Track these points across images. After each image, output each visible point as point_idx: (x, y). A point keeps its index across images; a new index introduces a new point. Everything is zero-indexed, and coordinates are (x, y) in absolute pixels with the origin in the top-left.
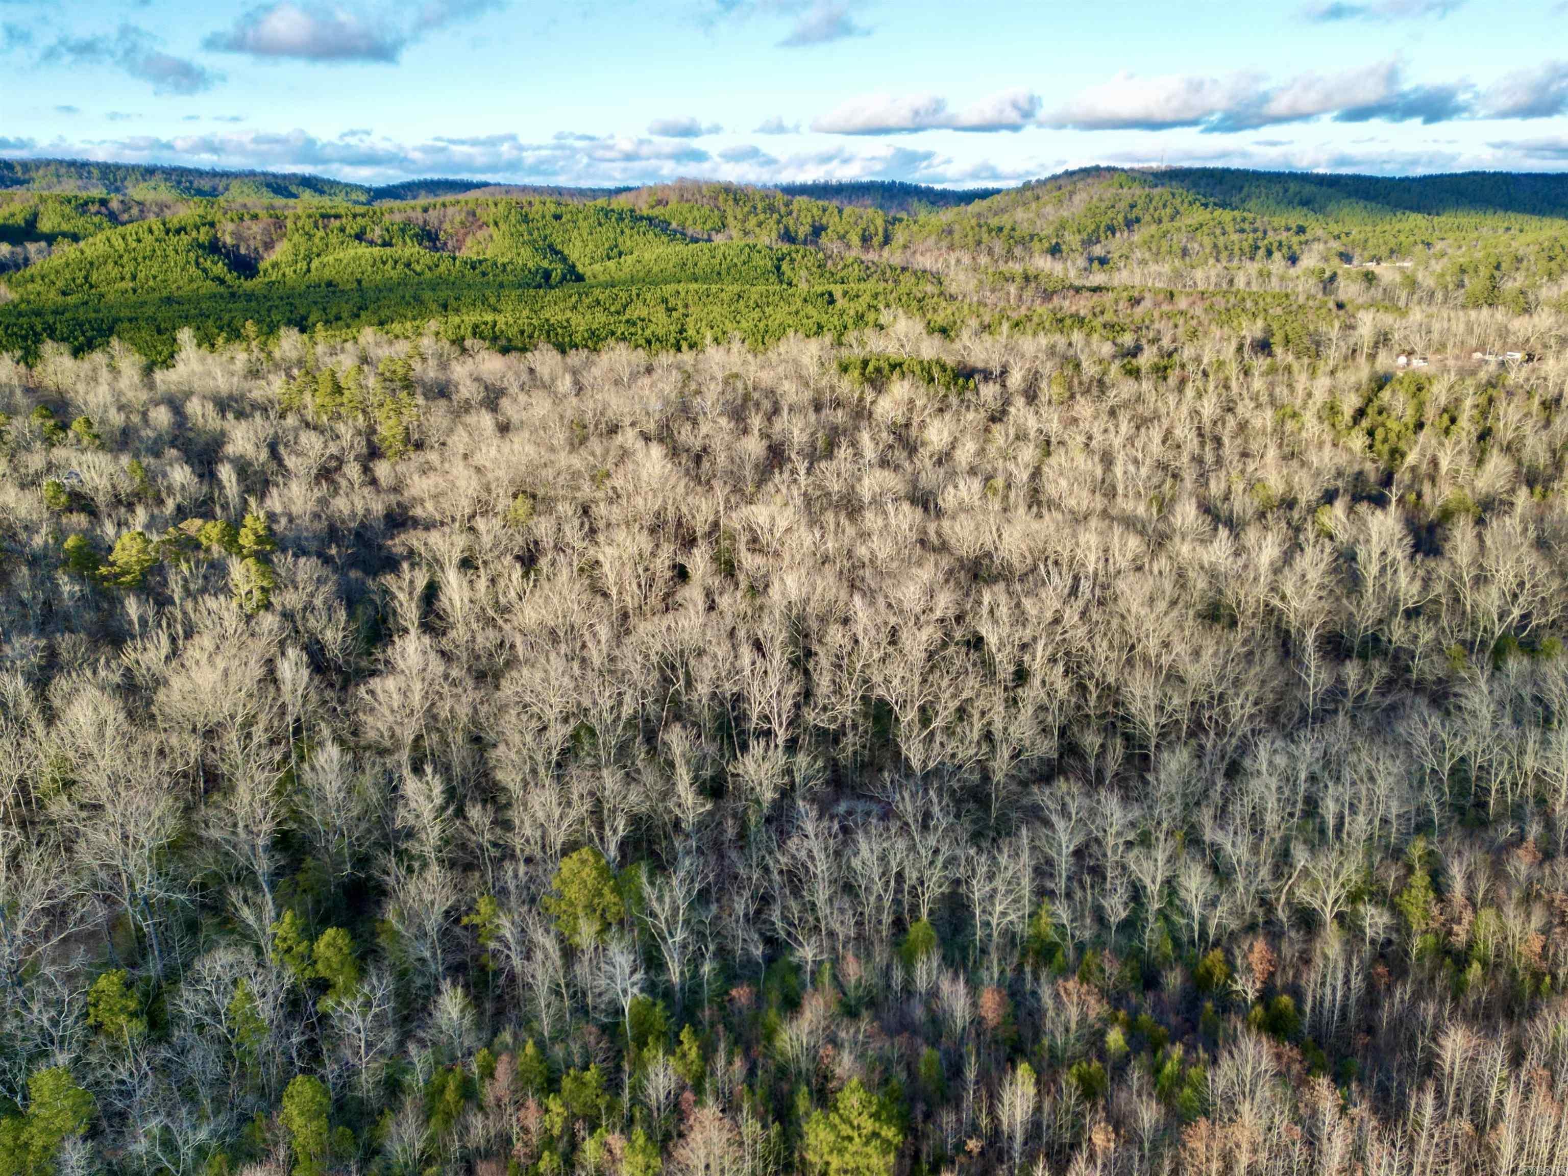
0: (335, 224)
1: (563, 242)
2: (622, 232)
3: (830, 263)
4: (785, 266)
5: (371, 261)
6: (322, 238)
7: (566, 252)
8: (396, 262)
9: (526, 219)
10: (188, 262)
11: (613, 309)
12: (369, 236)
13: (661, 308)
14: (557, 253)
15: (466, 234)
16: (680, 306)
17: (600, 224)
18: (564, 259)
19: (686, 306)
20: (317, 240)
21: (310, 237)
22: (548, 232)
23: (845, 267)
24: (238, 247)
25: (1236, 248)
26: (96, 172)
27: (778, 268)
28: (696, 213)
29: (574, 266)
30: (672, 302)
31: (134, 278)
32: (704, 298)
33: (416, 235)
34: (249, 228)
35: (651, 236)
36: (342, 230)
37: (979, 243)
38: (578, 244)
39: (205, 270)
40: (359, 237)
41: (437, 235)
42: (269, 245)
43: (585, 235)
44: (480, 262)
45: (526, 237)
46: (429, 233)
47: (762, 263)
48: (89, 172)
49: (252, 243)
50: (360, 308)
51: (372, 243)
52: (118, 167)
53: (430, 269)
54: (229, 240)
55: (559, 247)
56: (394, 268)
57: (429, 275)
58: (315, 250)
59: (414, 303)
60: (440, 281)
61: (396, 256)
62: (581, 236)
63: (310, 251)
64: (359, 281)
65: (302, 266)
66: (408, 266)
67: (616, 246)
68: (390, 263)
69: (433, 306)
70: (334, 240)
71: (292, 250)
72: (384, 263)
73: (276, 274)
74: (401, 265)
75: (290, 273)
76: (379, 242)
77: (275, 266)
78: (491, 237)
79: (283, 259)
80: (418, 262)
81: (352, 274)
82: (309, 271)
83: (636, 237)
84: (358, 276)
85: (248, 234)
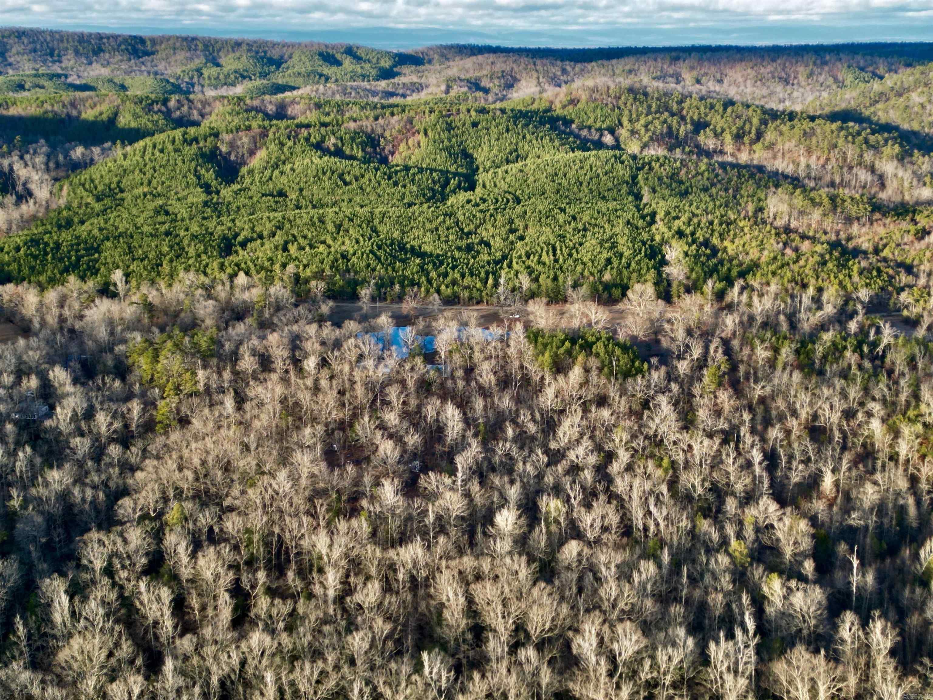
0: (304, 132)
1: (474, 147)
2: (524, 137)
3: (683, 171)
5: (314, 173)
6: (290, 148)
7: (475, 156)
8: (333, 173)
9: (449, 127)
10: (189, 170)
12: (326, 145)
14: (467, 157)
15: (401, 140)
17: (508, 131)
18: (471, 163)
20: (285, 149)
21: (282, 144)
22: (464, 138)
24: (229, 153)
26: (201, 46)
27: (634, 178)
28: (599, 112)
31: (150, 182)
33: (362, 143)
34: (241, 139)
35: (546, 140)
36: (307, 140)
38: (486, 148)
39: (199, 178)
40: (318, 146)
41: (379, 141)
42: (252, 153)
43: (493, 141)
45: (446, 143)
46: (373, 140)
48: (196, 45)
49: (240, 150)
50: (278, 228)
51: (326, 152)
52: (216, 41)
53: (357, 179)
54: (224, 149)
55: (470, 151)
56: (330, 179)
57: (355, 185)
58: (283, 157)
59: (317, 224)
60: (359, 191)
61: (334, 168)
62: (489, 141)
63: (278, 158)
64: (301, 190)
65: (267, 173)
66: (341, 176)
67: (516, 150)
68: (328, 174)
69: (331, 227)
70: (298, 149)
71: (266, 158)
72: (324, 173)
73: (248, 181)
74: (336, 176)
75: (257, 180)
76: (332, 149)
77: (251, 172)
78: (419, 143)
79: (257, 166)
80: (349, 173)
81: (298, 184)
82: (270, 178)
83: (534, 142)
84: (302, 185)
85: (239, 143)
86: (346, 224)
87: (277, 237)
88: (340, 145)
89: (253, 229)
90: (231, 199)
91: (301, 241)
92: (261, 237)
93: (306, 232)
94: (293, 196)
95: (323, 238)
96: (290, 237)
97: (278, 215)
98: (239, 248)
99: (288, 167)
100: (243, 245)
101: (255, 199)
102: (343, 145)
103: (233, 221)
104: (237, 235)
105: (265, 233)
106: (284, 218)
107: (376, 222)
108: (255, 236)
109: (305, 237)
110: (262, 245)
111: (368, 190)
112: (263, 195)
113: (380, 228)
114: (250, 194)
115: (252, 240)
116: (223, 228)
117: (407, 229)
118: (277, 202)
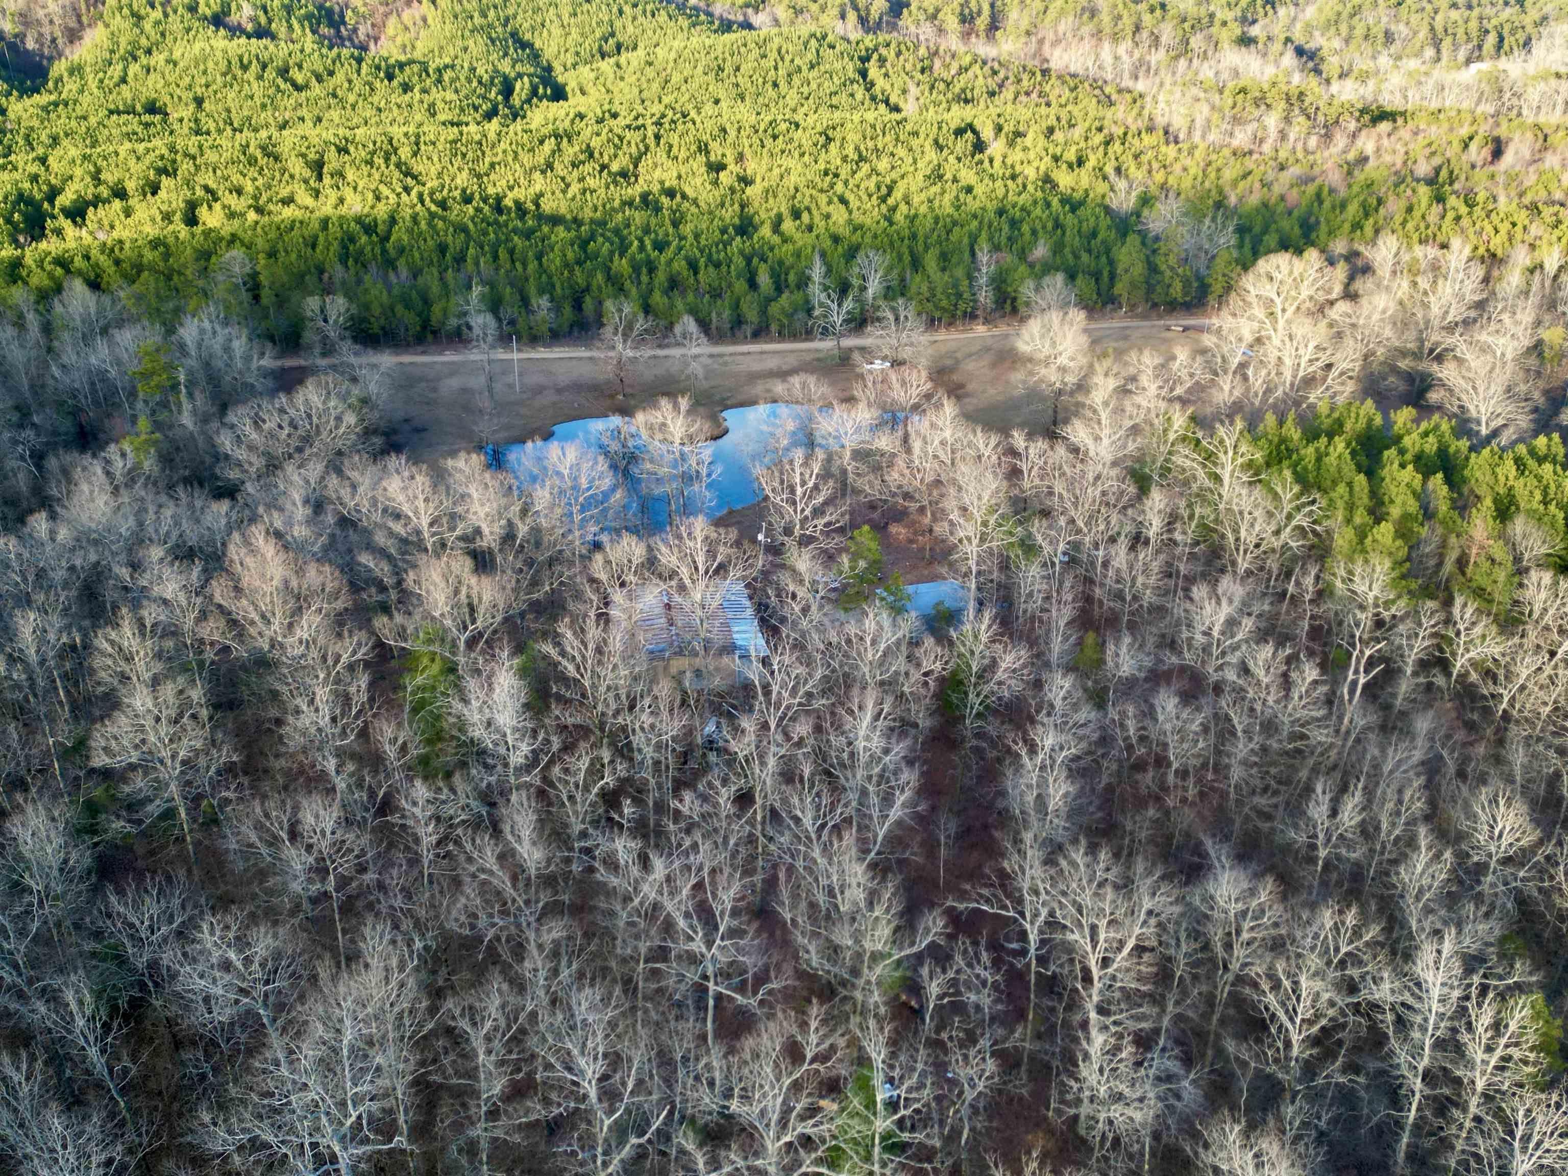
1: (533, 28)
2: (621, 12)
3: (937, 64)
4: (874, 72)
5: (223, 66)
6: (157, 23)
7: (538, 45)
8: (264, 67)
11: (615, 167)
12: (234, 19)
13: (698, 164)
14: (524, 45)
15: (386, 15)
16: (730, 159)
18: (536, 56)
19: (740, 158)
20: (148, 26)
21: (138, 17)
22: (510, 11)
23: (963, 70)
24: (22, 36)
25: (1461, 31)
27: (864, 74)
29: (549, 69)
30: (717, 151)
32: (768, 142)
33: (309, 17)
35: (662, 17)
36: (192, 9)
37: (1137, 28)
38: (557, 31)
40: (218, 21)
41: (342, 16)
42: (73, 36)
43: (566, 18)
44: (401, 66)
45: (478, 20)
47: (838, 66)
49: (46, 30)
50: (162, 171)
51: (236, 31)
53: (319, 79)
54: (8, 27)
55: (528, 36)
56: (260, 78)
57: (317, 90)
58: (144, 42)
59: (262, 161)
60: (332, 101)
61: (265, 56)
62: (559, 16)
63: (135, 44)
64: (199, 102)
65: (116, 71)
66: (284, 72)
67: (613, 35)
68: (255, 68)
69: (297, 167)
70: (175, 24)
71: (107, 44)
72: (245, 68)
73: (70, 87)
74: (270, 74)
75: (93, 85)
76: (249, 27)
77: (76, 70)
78: (424, 20)
79: (90, 58)
80: (300, 67)
81: (190, 87)
82: (123, 80)
83: (641, 19)
84: (199, 91)
85: (41, 13)
86: (333, 160)
87: (162, 194)
88: (263, 20)
89: (96, 178)
90: (35, 123)
91: (232, 200)
92: (120, 193)
93: (236, 179)
94: (182, 112)
95: (284, 193)
96: (200, 193)
97: (160, 145)
98: (66, 224)
99: (158, 59)
100: (77, 214)
101: (93, 120)
102: (270, 21)
103: (43, 160)
104: (53, 194)
105: (131, 186)
106: (172, 149)
107: (405, 153)
108: (104, 192)
109: (239, 191)
110: (128, 213)
111: (352, 98)
112: (111, 112)
113: (418, 167)
114: (79, 111)
115: (97, 201)
116: (17, 175)
117: (483, 168)
118: (147, 125)
